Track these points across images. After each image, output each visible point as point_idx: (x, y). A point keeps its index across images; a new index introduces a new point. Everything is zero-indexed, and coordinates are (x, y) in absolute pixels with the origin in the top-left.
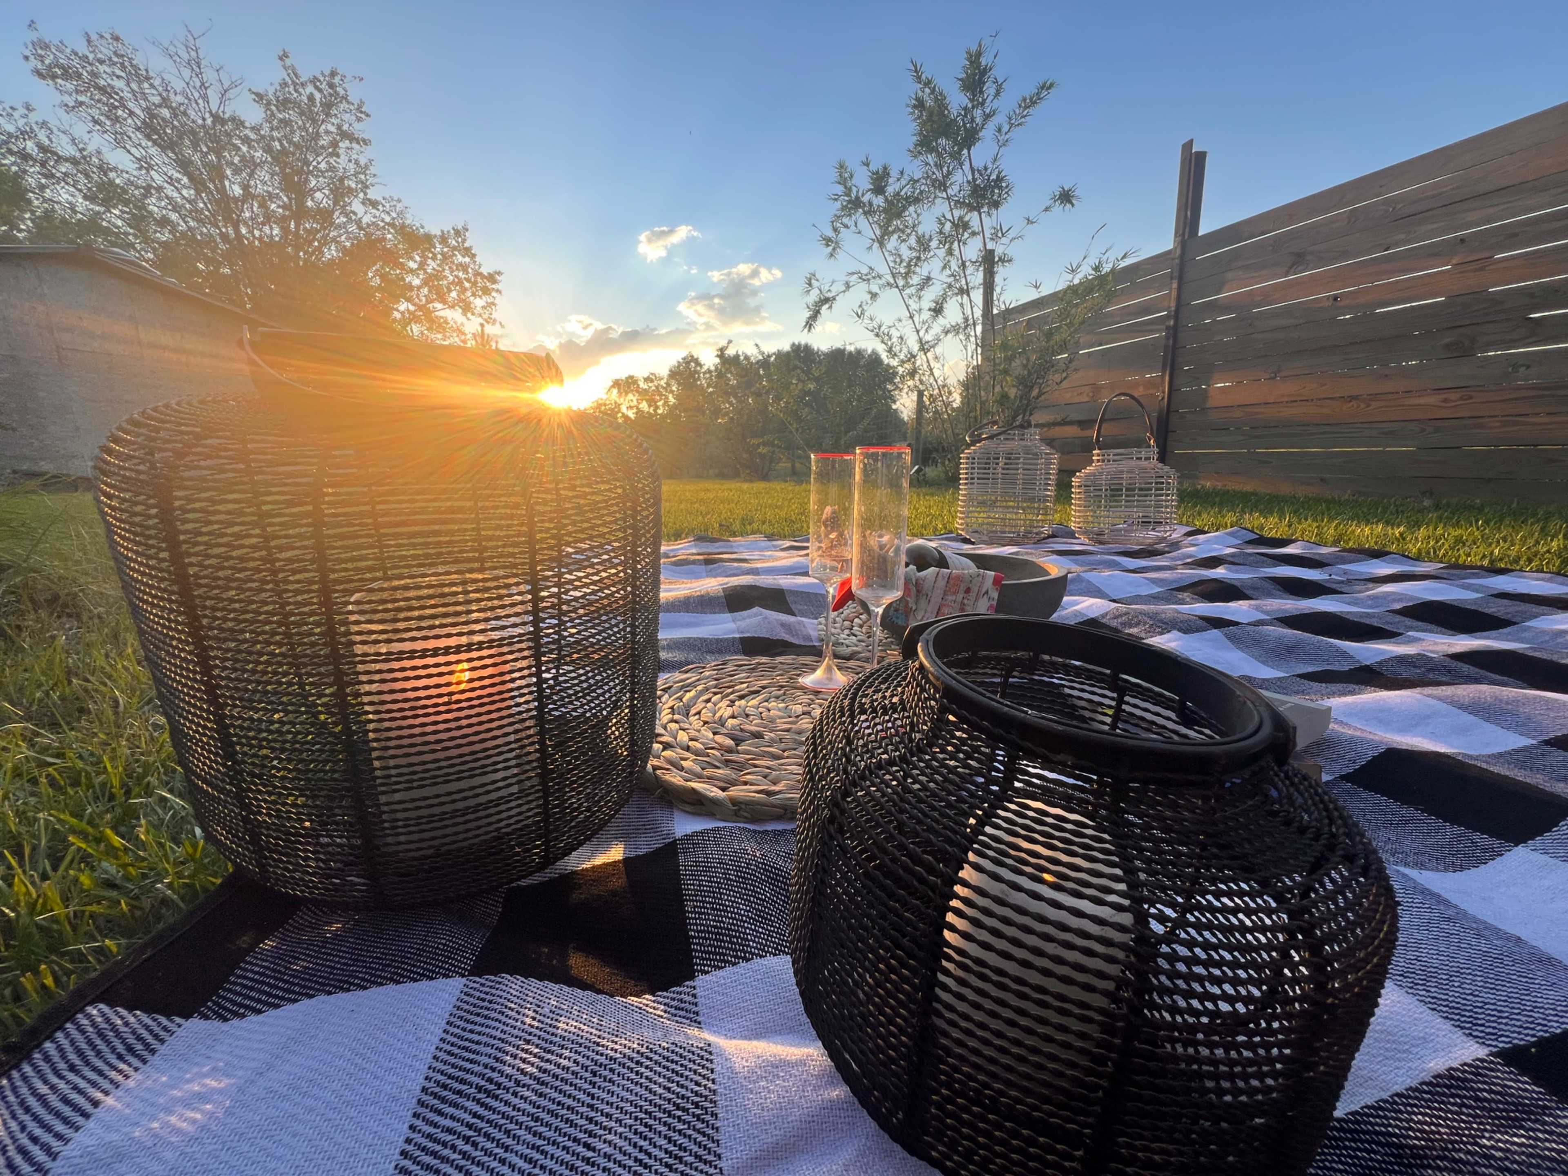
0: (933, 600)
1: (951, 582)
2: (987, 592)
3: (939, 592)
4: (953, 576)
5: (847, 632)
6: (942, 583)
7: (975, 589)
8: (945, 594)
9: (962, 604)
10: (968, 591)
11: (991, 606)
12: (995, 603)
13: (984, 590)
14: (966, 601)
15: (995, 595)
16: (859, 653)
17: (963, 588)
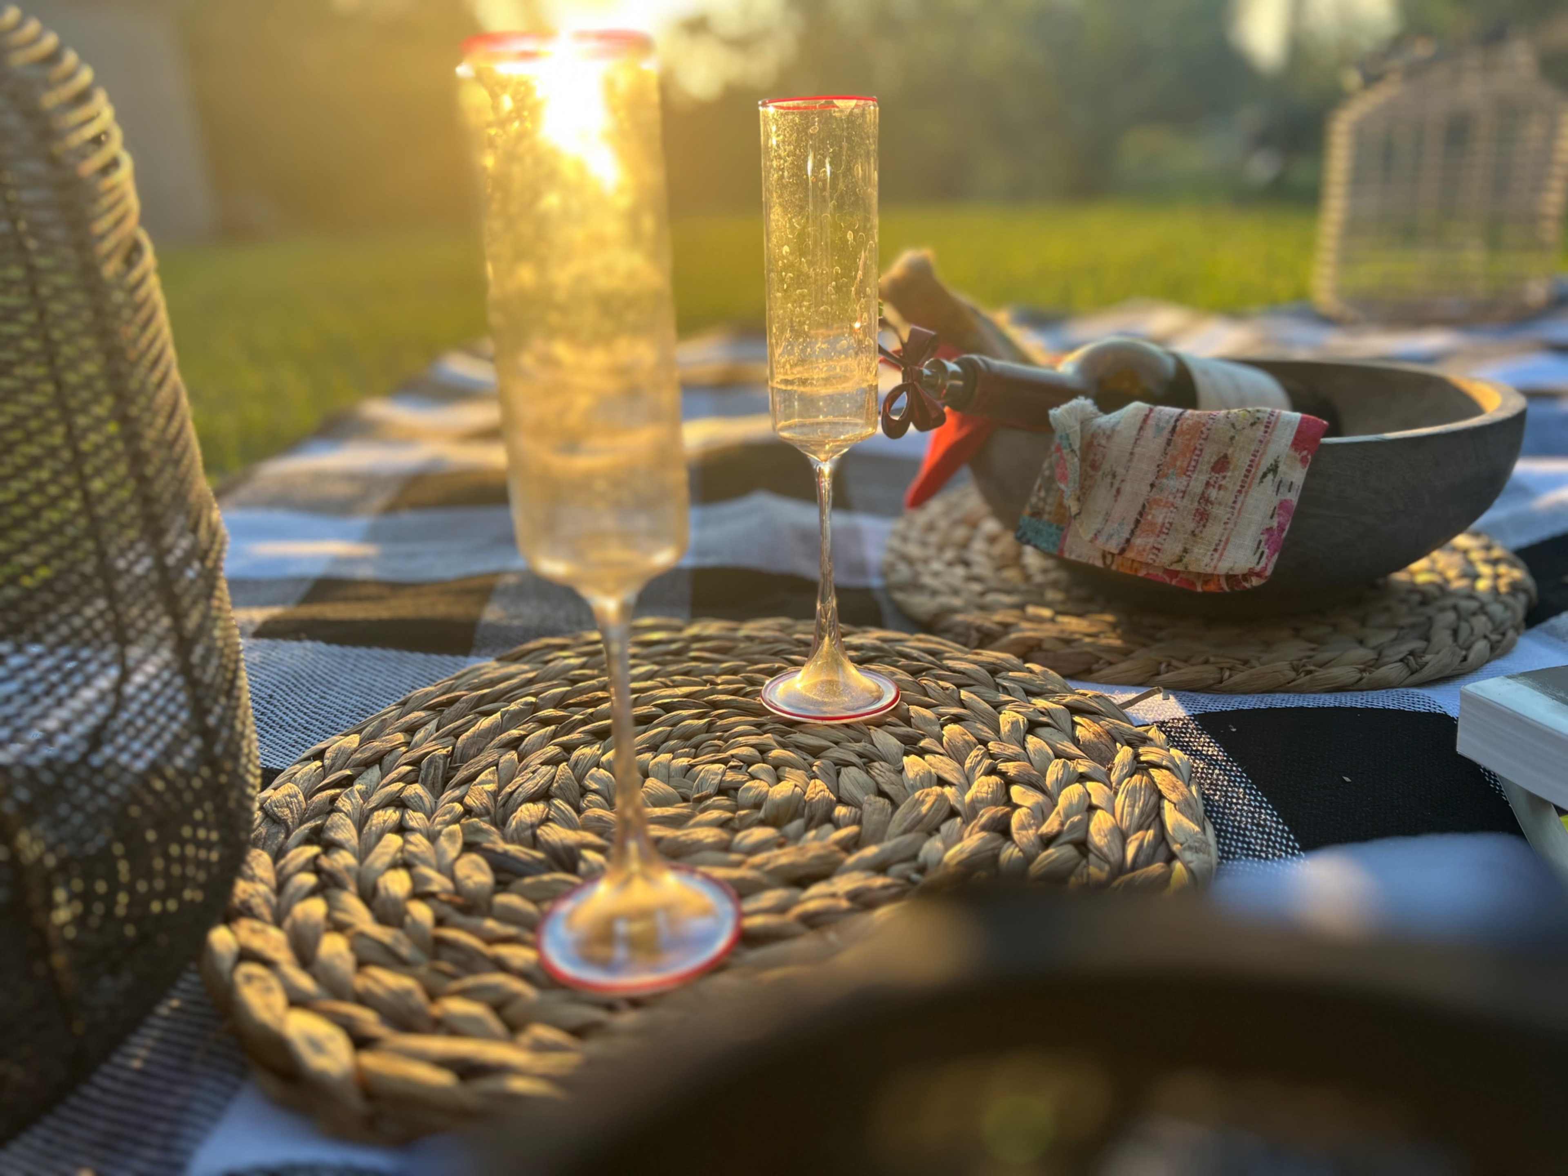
0: (1127, 488)
1: (1178, 440)
2: (1274, 469)
3: (1145, 469)
4: (1183, 426)
5: (949, 554)
6: (1153, 444)
7: (1241, 460)
8: (1160, 472)
9: (1204, 499)
10: (1222, 464)
11: (1283, 505)
12: (1293, 498)
13: (1266, 462)
14: (1213, 493)
15: (1298, 475)
16: (954, 611)
17: (1210, 455)
